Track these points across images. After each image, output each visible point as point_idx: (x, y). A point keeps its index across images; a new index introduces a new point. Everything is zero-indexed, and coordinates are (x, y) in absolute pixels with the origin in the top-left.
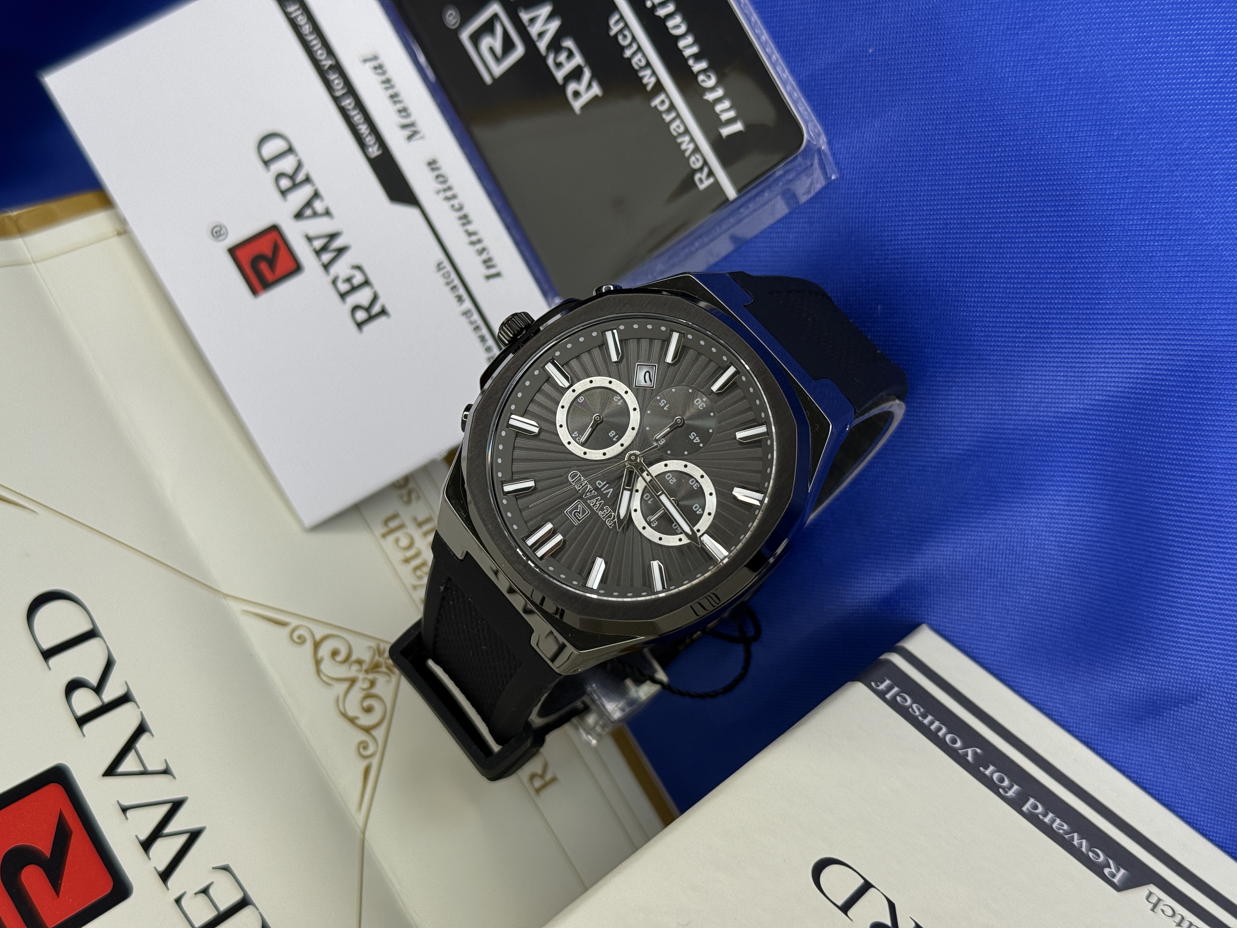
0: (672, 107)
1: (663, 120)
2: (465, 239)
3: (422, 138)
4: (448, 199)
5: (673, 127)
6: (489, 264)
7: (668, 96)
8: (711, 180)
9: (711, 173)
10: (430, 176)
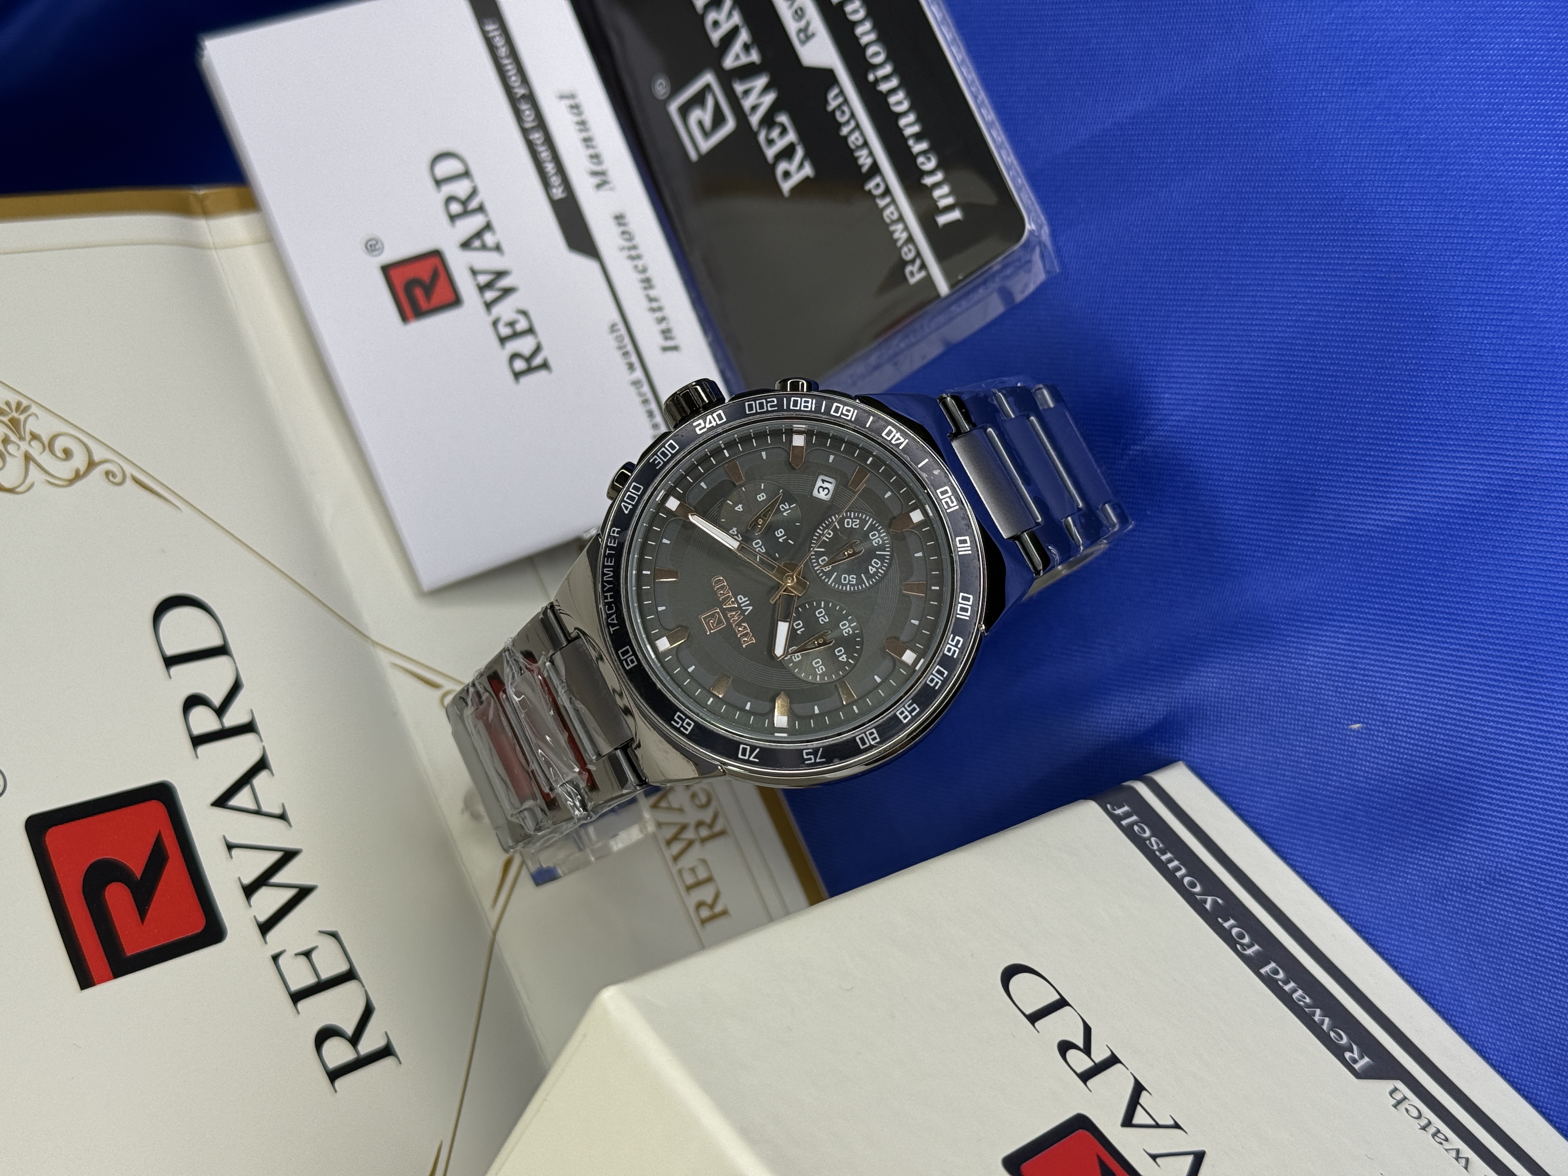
0: (887, 192)
1: (876, 205)
2: (645, 304)
3: (612, 189)
4: (632, 258)
5: (887, 213)
6: (668, 335)
7: (884, 180)
8: (923, 274)
9: (923, 266)
10: (616, 230)
